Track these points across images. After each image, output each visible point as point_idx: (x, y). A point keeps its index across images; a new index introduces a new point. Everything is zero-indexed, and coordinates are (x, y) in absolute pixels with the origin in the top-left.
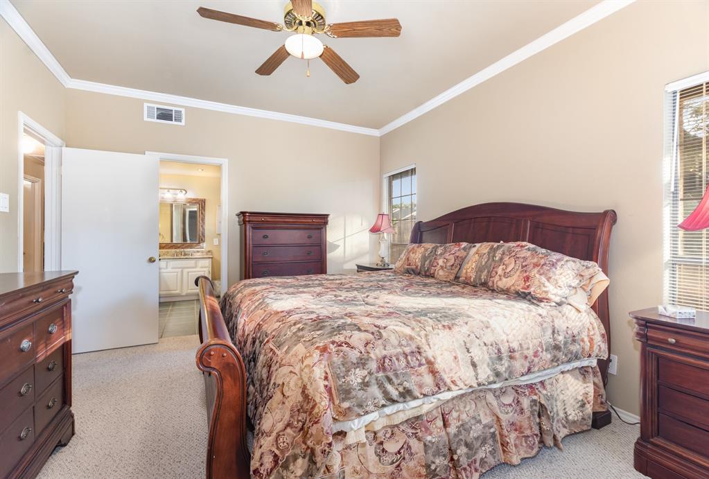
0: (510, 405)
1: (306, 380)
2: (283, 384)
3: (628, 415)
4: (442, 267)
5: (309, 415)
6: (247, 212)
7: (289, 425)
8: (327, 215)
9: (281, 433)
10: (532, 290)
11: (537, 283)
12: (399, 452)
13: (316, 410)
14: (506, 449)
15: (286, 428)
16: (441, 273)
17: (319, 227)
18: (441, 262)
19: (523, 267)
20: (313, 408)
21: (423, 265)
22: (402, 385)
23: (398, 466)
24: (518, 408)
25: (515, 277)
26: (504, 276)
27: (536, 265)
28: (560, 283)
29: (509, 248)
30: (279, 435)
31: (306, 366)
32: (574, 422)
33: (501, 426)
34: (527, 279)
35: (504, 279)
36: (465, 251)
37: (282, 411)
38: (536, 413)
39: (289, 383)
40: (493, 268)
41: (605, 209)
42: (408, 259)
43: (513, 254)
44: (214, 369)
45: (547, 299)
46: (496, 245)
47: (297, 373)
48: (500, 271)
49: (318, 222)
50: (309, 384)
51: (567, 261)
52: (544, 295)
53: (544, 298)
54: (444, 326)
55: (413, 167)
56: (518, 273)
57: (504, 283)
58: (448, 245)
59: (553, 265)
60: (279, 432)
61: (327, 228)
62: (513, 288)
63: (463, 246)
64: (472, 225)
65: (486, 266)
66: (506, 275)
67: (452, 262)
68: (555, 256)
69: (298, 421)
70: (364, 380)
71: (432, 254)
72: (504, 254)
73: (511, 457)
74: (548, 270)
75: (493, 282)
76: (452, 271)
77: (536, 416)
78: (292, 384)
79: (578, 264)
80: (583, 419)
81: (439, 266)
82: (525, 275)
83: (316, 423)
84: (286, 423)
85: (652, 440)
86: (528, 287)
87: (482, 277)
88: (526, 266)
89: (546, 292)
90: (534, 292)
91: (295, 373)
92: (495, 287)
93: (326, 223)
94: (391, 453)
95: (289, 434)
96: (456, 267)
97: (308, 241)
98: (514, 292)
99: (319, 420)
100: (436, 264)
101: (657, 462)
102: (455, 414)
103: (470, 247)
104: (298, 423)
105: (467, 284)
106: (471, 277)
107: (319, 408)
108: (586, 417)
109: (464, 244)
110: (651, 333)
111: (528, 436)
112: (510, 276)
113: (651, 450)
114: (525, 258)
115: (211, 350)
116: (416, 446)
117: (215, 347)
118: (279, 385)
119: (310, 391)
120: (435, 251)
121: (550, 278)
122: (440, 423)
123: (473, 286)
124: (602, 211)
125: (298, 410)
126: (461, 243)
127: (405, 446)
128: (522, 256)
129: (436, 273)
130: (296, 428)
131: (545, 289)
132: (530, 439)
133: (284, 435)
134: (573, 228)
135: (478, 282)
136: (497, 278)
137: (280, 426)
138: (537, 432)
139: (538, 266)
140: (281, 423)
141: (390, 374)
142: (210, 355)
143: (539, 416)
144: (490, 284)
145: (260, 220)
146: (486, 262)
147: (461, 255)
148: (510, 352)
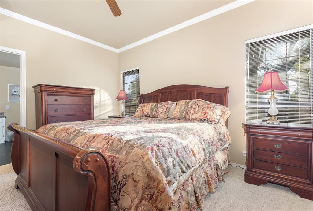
0: (208, 167)
1: (149, 168)
2: (133, 174)
3: (235, 164)
4: (161, 112)
5: (157, 189)
6: (43, 85)
7: (142, 199)
8: (95, 89)
9: (139, 206)
10: (208, 117)
11: (209, 115)
12: (179, 200)
13: (161, 185)
14: (210, 186)
15: (141, 202)
16: (161, 115)
17: (90, 96)
18: (161, 110)
19: (202, 109)
20: (158, 184)
21: (151, 112)
22: (186, 163)
23: (179, 207)
24: (210, 168)
25: (200, 113)
26: (194, 113)
27: (208, 108)
28: (218, 115)
29: (194, 101)
30: (137, 207)
31: (146, 160)
32: (224, 170)
33: (208, 176)
34: (205, 113)
35: (195, 115)
36: (170, 105)
37: (136, 191)
38: (215, 169)
39: (137, 172)
40: (188, 110)
41: (226, 86)
42: (142, 110)
43: (197, 104)
44: (90, 171)
45: (214, 121)
46: (187, 101)
47: (141, 165)
48: (192, 111)
49: (88, 94)
50: (152, 170)
51: (218, 106)
52: (213, 119)
53: (213, 121)
54: (191, 133)
55: (138, 68)
56: (201, 111)
57: (194, 117)
58: (162, 103)
59: (214, 107)
60: (137, 205)
61: (94, 96)
62: (199, 118)
63: (169, 103)
64: (170, 94)
65: (184, 110)
66: (195, 113)
67: (165, 110)
68: (214, 104)
69: (148, 194)
70: (173, 163)
71: (156, 107)
72: (192, 104)
73: (212, 189)
74: (213, 109)
75: (189, 116)
76: (166, 114)
77: (215, 170)
78: (139, 172)
79: (222, 107)
80: (226, 168)
81: (160, 112)
82: (204, 112)
83: (163, 192)
84: (140, 198)
85: (251, 170)
86: (206, 116)
87: (183, 115)
88: (204, 108)
89: (214, 118)
90: (209, 118)
91: (139, 166)
92: (190, 119)
93: (93, 94)
94: (176, 201)
95: (144, 205)
96: (167, 112)
97: (83, 103)
98: (199, 120)
99: (165, 190)
100: (158, 111)
101: (253, 177)
102: (194, 175)
103: (172, 103)
104: (148, 196)
105: (175, 118)
106: (177, 115)
107: (163, 183)
108: (227, 167)
109: (170, 102)
110: (252, 130)
111: (215, 179)
112: (197, 113)
113: (251, 174)
114: (203, 106)
115: (88, 157)
116: (184, 194)
117: (90, 154)
118: (129, 176)
119: (153, 174)
120: (157, 106)
121: (214, 112)
122: (190, 180)
123: (179, 119)
124: (225, 87)
125: (146, 188)
126: (169, 102)
127: (181, 196)
128: (201, 104)
129: (159, 116)
130: (147, 199)
131: (213, 117)
132: (216, 180)
133: (141, 206)
134: (214, 94)
135: (181, 117)
136: (191, 114)
137: (136, 201)
138: (217, 176)
139: (209, 108)
140: (137, 199)
141: (181, 158)
142: (88, 161)
143: (217, 170)
144: (188, 117)
145: (52, 90)
146: (184, 108)
147: (169, 107)
148: (211, 143)
